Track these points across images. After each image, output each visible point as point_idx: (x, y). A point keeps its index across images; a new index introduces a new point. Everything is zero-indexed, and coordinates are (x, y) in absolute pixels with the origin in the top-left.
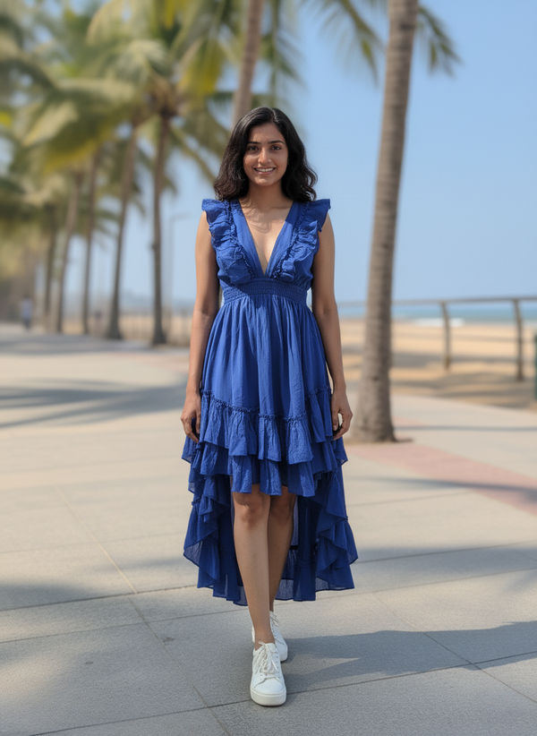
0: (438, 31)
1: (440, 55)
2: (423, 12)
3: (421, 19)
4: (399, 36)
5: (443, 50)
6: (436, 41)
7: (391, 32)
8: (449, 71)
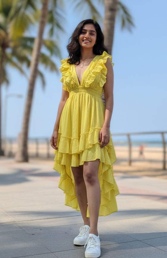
0: (125, 11)
1: (127, 22)
2: (120, 3)
3: (118, 6)
4: (109, 14)
5: (128, 21)
6: (125, 16)
7: (106, 12)
8: (130, 30)
